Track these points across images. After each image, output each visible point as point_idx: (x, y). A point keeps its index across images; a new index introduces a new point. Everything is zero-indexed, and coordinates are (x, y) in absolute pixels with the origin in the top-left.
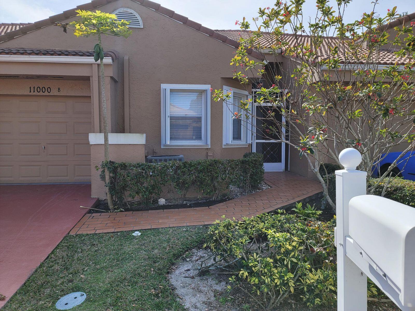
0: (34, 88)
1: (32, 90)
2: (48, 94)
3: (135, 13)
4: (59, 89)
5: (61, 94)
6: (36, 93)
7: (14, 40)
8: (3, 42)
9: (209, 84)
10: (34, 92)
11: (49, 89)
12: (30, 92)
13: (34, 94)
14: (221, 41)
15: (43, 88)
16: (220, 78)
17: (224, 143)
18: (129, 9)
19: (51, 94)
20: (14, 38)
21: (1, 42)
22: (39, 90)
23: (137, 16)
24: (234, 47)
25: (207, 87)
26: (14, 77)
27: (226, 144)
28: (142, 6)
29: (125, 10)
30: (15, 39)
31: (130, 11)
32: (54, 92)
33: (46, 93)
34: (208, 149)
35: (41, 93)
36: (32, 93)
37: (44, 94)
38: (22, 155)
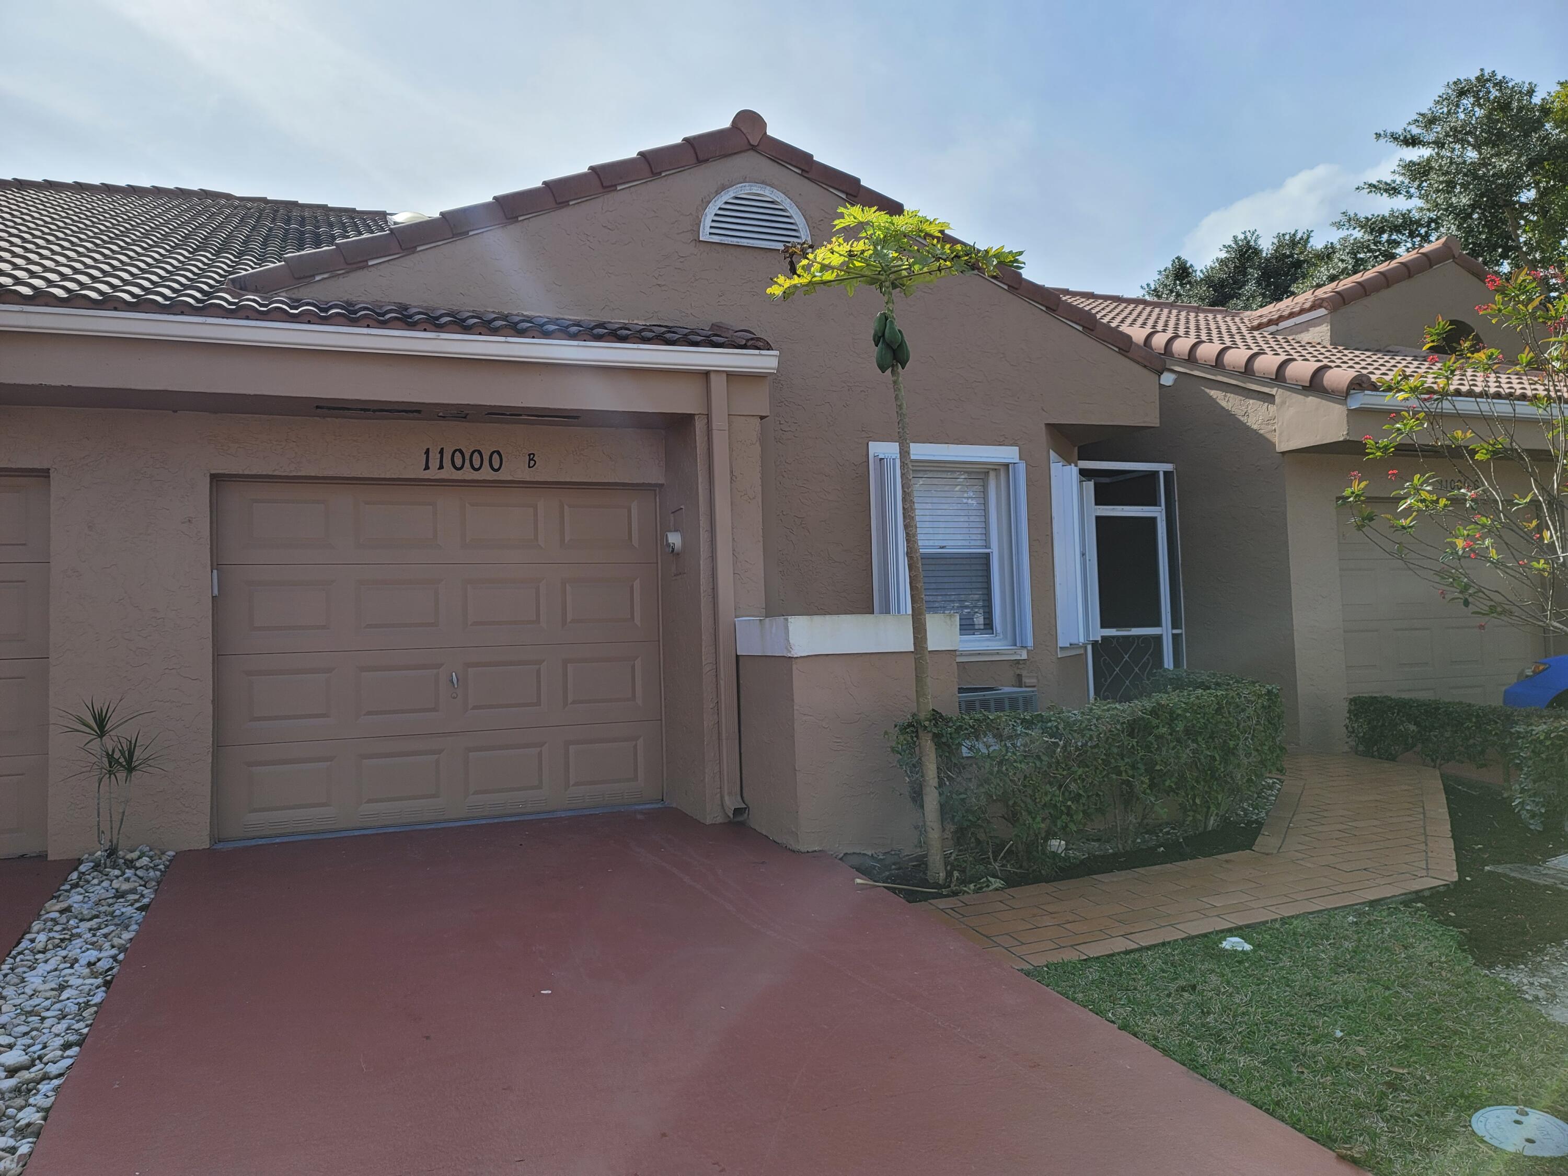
0: (441, 452)
1: (434, 463)
2: (492, 475)
3: (786, 203)
4: (531, 457)
5: (542, 474)
6: (448, 473)
7: (365, 271)
8: (325, 276)
9: (1011, 445)
10: (441, 467)
11: (496, 456)
12: (427, 468)
13: (443, 474)
14: (1044, 309)
15: (473, 452)
16: (1043, 427)
17: (1062, 643)
18: (768, 188)
19: (503, 475)
20: (370, 263)
21: (318, 278)
22: (458, 461)
23: (793, 211)
24: (1080, 328)
25: (1008, 454)
26: (329, 408)
27: (1071, 644)
28: (806, 181)
29: (756, 189)
30: (372, 269)
31: (769, 193)
32: (515, 469)
33: (486, 473)
34: (1018, 662)
35: (467, 474)
36: (433, 473)
37: (476, 476)
38: (369, 713)
